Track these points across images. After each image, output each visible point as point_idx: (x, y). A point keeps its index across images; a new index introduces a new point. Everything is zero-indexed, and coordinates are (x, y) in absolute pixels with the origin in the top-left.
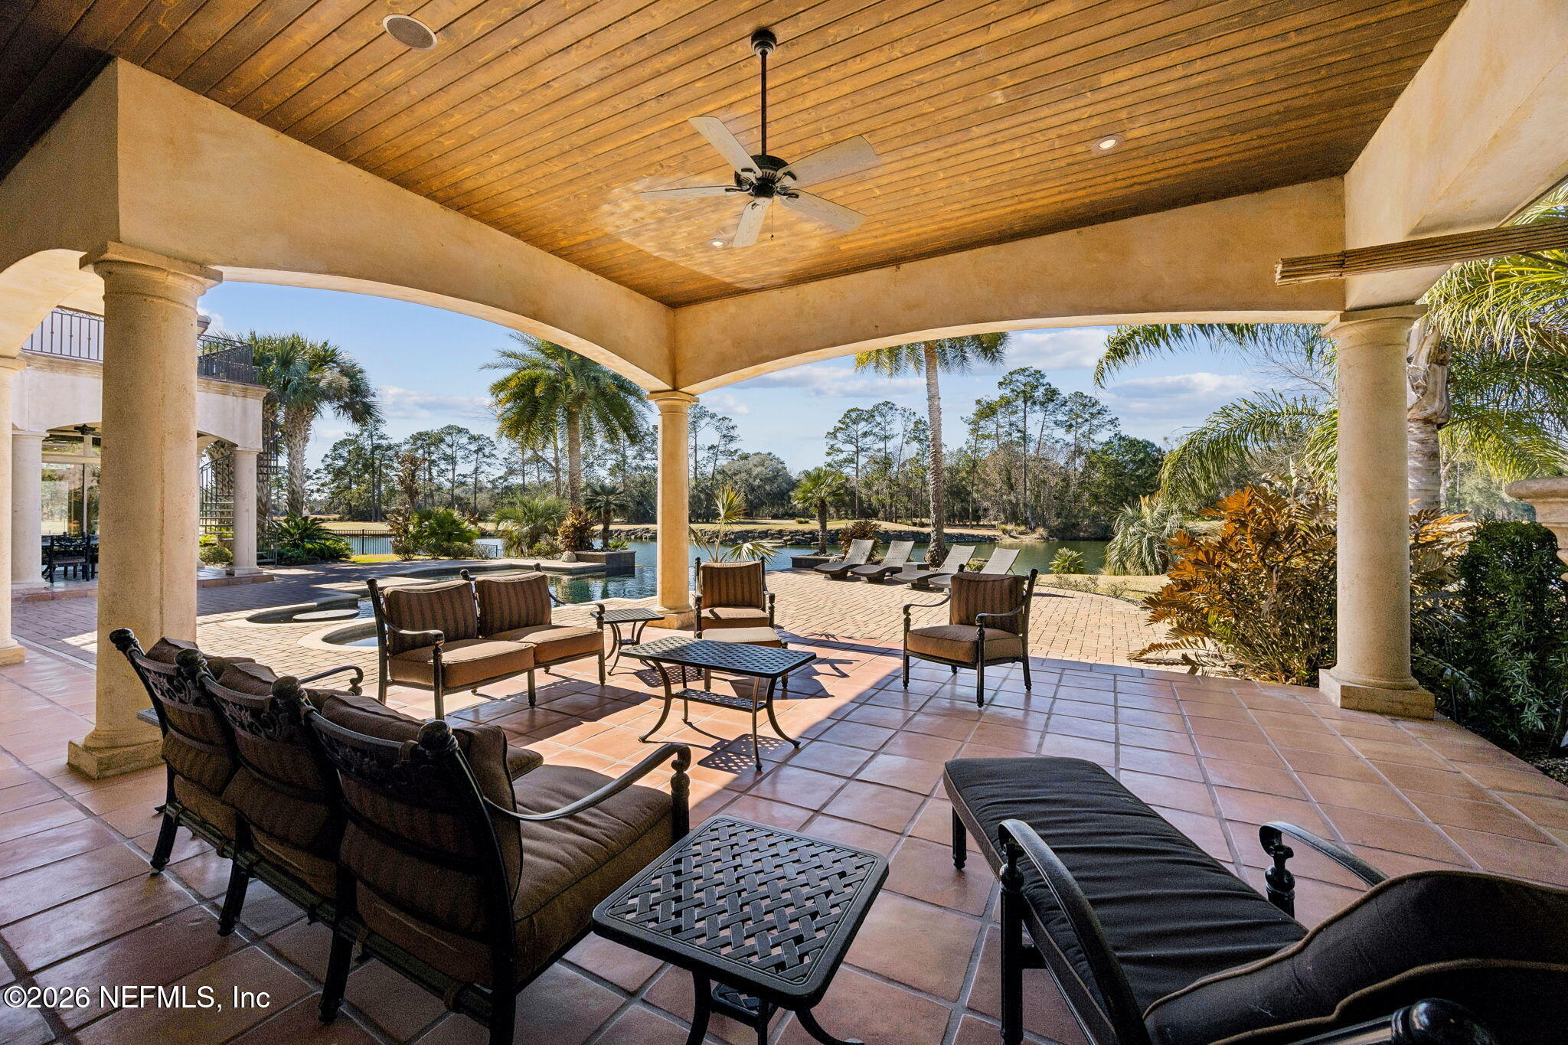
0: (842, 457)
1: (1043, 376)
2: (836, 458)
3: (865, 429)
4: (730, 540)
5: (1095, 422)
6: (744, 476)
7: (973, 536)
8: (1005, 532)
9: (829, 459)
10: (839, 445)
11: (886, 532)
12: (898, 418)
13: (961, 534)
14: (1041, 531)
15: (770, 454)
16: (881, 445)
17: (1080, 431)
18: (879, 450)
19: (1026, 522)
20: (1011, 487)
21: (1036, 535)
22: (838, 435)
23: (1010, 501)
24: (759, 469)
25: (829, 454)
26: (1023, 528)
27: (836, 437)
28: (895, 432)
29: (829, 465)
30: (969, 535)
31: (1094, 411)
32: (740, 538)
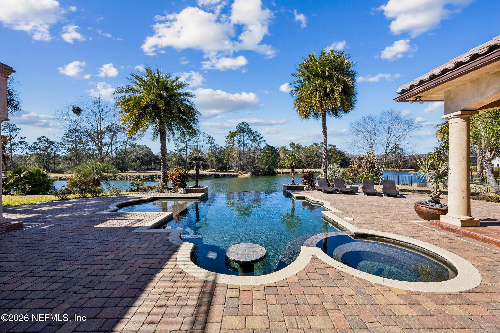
0: (180, 148)
1: (249, 126)
2: (179, 148)
3: (189, 138)
4: (146, 179)
5: (260, 141)
6: (135, 154)
7: (232, 175)
8: (240, 173)
9: (176, 148)
10: (180, 144)
11: (205, 174)
12: (201, 135)
13: (228, 174)
14: (250, 173)
15: (145, 146)
16: (195, 144)
17: (256, 143)
18: (194, 146)
19: (245, 170)
20: (240, 159)
21: (248, 174)
22: (179, 140)
23: (240, 164)
24: (141, 151)
25: (175, 147)
26: (244, 172)
27: (178, 141)
28: (200, 140)
29: (176, 151)
30: (231, 175)
31: (260, 138)
32: (150, 178)
